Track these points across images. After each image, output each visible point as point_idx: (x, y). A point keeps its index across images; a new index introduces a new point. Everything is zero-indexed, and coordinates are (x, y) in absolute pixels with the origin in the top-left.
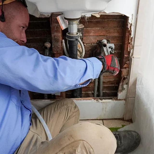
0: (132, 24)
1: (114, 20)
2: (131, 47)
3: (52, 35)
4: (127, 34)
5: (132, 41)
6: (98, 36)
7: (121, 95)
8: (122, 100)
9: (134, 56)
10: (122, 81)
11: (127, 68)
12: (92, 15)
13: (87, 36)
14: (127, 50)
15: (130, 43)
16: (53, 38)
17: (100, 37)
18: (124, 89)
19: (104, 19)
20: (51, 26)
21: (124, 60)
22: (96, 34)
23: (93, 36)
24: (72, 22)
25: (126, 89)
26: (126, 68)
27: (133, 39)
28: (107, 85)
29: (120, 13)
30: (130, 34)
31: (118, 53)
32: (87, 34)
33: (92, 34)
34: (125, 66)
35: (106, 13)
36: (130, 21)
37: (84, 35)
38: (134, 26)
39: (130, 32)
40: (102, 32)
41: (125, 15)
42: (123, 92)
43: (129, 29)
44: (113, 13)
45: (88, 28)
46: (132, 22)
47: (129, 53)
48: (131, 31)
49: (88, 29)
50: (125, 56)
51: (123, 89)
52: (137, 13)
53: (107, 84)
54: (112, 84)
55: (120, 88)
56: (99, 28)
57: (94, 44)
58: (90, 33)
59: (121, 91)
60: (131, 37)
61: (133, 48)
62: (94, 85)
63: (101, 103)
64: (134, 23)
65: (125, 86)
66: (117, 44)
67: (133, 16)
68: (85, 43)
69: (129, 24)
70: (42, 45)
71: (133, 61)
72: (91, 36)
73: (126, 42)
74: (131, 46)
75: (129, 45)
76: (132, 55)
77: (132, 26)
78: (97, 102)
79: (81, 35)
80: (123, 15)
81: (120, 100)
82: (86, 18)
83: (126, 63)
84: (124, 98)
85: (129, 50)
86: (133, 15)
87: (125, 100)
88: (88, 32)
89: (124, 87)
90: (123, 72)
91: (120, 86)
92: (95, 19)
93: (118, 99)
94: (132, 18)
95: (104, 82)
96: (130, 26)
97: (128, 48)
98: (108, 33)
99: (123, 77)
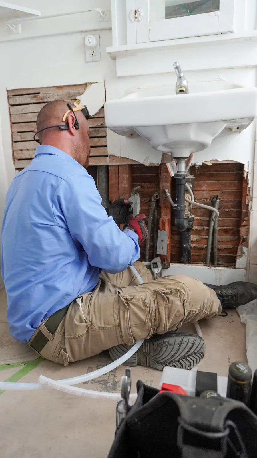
0: (249, 172)
1: (230, 172)
2: (249, 199)
3: (160, 185)
4: (244, 184)
5: (250, 192)
6: (211, 190)
7: (240, 262)
8: (242, 269)
9: (253, 209)
10: (241, 244)
11: (247, 225)
12: (203, 164)
13: (199, 190)
14: (246, 203)
15: (248, 194)
16: (162, 188)
17: (214, 192)
18: (244, 253)
19: (218, 172)
20: (160, 176)
21: (242, 216)
22: (210, 189)
23: (206, 190)
24: (181, 161)
25: (246, 254)
26: (244, 226)
27: (251, 190)
28: (224, 255)
29: (234, 161)
30: (248, 184)
31: (236, 211)
32: (199, 189)
33: (204, 188)
34: (244, 223)
35: (217, 160)
36: (246, 169)
37: (196, 190)
38: (251, 175)
39: (247, 182)
40: (216, 186)
41: (240, 162)
42: (243, 257)
43: (245, 178)
44: (226, 160)
45: (199, 181)
46: (249, 169)
47: (248, 206)
48: (248, 180)
49: (200, 183)
50: (244, 210)
51: (242, 253)
52: (254, 160)
53: (224, 253)
54: (230, 253)
55: (239, 253)
56: (212, 182)
57: (207, 200)
58: (203, 187)
59: (240, 256)
60: (249, 187)
61: (251, 199)
62: (207, 253)
63: (213, 270)
64: (251, 171)
65: (245, 249)
66: (234, 200)
67: (250, 164)
68: (197, 199)
69: (245, 172)
70: (149, 200)
71: (251, 214)
72: (203, 190)
73: (244, 195)
74: (249, 197)
75: (247, 197)
76: (251, 208)
77: (249, 175)
78: (209, 268)
79: (192, 187)
80: (238, 163)
81: (239, 268)
82: (197, 167)
83: (246, 220)
84: (245, 266)
85: (247, 203)
86: (249, 162)
87: (246, 269)
88: (200, 186)
89: (243, 251)
90: (241, 231)
91: (239, 250)
92: (208, 172)
93: (237, 267)
94: (249, 166)
95: (219, 248)
96: (246, 175)
97: (246, 201)
98: (224, 187)
99: (243, 238)
